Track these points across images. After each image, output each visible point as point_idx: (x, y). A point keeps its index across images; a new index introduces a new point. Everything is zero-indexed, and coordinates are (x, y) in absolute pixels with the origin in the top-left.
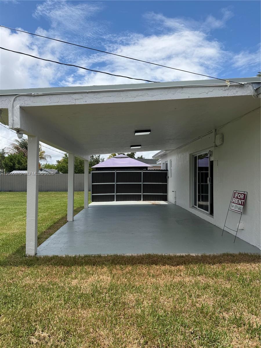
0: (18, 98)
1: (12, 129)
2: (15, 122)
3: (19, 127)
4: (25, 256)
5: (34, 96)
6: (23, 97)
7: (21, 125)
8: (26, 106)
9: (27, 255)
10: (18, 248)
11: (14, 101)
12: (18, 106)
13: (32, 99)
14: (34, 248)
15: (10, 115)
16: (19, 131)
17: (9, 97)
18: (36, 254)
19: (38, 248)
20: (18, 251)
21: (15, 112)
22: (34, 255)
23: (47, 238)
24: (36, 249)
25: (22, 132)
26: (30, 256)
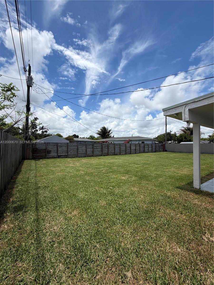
0: (187, 105)
1: (184, 121)
2: (186, 118)
3: (188, 120)
4: (193, 187)
5: (197, 101)
6: (190, 104)
7: (189, 118)
8: (192, 108)
9: (194, 187)
10: (188, 182)
11: (185, 107)
12: (187, 109)
13: (196, 103)
14: (199, 185)
15: (183, 115)
16: (188, 122)
17: (182, 106)
18: (200, 188)
19: (201, 185)
20: (188, 184)
21: (186, 113)
22: (199, 188)
23: (206, 181)
24: (200, 186)
25: (190, 122)
26: (196, 188)
